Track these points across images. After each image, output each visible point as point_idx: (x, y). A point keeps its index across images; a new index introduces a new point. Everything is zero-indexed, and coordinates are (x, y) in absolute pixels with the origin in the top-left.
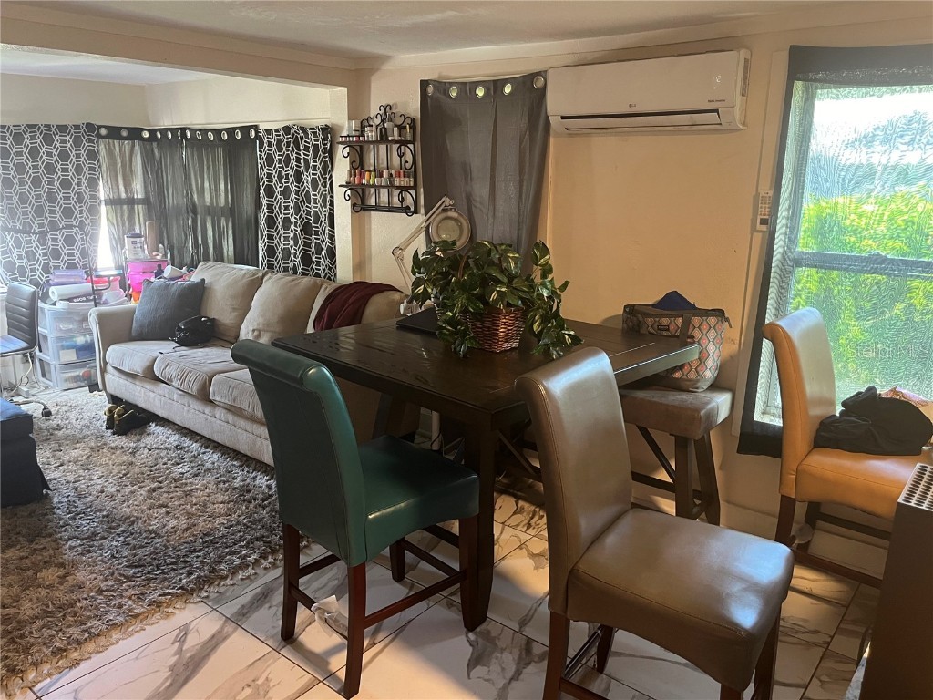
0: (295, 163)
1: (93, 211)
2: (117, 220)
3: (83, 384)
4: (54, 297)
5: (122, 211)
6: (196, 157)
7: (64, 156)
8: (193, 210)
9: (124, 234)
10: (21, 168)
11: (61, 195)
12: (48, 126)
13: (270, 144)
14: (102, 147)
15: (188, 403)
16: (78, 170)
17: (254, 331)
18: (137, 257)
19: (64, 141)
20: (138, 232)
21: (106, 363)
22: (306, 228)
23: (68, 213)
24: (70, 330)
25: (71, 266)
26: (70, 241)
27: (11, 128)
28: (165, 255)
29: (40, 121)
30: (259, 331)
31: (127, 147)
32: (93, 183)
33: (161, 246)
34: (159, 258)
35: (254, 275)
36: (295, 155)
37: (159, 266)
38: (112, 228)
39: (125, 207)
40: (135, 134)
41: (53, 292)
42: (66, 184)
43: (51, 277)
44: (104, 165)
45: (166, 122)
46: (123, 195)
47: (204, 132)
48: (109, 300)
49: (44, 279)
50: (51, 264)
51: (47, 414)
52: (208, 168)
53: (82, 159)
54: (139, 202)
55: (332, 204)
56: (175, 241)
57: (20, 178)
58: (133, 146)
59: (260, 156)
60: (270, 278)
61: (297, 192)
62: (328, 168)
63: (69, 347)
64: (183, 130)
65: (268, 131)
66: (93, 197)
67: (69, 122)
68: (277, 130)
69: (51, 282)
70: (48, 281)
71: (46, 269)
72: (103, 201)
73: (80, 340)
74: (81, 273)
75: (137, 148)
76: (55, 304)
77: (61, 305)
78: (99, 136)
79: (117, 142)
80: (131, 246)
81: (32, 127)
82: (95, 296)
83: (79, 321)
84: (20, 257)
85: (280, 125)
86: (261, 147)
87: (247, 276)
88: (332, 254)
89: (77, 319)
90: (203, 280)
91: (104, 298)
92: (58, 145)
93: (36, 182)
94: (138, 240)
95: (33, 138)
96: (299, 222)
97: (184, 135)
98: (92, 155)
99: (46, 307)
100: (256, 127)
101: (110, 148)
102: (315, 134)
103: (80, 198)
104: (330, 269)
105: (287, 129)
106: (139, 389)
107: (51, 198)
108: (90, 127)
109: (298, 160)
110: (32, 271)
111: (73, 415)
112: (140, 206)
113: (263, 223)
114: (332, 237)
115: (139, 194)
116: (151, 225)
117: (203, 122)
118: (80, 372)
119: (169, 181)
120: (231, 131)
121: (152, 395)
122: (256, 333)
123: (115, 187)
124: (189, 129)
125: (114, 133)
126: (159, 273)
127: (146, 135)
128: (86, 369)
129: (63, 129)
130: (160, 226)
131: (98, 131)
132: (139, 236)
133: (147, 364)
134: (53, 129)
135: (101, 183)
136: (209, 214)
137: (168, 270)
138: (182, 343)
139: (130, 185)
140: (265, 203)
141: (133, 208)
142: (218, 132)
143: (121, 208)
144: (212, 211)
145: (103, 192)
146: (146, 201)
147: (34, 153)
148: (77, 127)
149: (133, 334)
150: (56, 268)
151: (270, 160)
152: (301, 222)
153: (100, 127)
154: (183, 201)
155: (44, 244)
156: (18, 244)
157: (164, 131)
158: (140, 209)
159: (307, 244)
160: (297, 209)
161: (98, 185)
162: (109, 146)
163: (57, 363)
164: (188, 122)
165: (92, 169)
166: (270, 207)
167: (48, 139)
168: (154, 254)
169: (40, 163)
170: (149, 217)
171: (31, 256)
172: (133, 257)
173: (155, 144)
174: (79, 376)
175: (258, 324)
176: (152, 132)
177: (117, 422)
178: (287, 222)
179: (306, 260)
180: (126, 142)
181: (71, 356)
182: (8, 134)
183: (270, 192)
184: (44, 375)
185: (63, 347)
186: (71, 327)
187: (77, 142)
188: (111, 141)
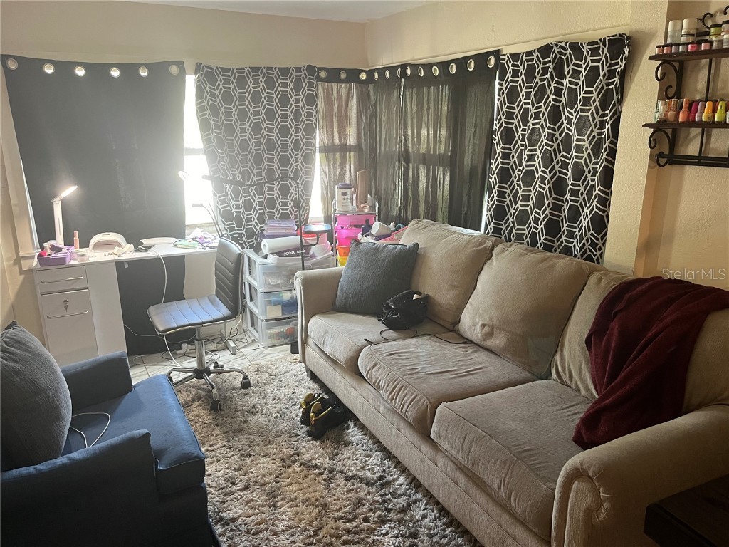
0: (551, 97)
1: (308, 159)
2: (329, 168)
3: (285, 341)
4: (265, 251)
5: (335, 159)
6: (415, 96)
7: (284, 101)
8: (406, 157)
9: (335, 183)
10: (243, 114)
11: (279, 142)
12: (270, 69)
13: (515, 74)
14: (321, 91)
15: (398, 424)
16: (297, 116)
17: (483, 326)
18: (346, 209)
19: (285, 85)
20: (348, 182)
21: (307, 335)
22: (559, 186)
23: (285, 161)
24: (278, 285)
25: (285, 217)
26: (285, 190)
27: (235, 71)
28: (373, 207)
29: (264, 64)
30: (492, 328)
31: (344, 89)
32: (310, 130)
33: (369, 196)
34: (366, 210)
35: (481, 244)
36: (553, 85)
37: (368, 221)
38: (324, 176)
39: (338, 154)
40: (353, 75)
41: (264, 245)
42: (284, 131)
43: (265, 228)
44: (321, 111)
45: (385, 61)
46: (337, 141)
47: (428, 67)
48: (316, 254)
49: (259, 229)
50: (266, 214)
51: (246, 385)
52: (428, 109)
53: (301, 104)
54: (350, 149)
55: (612, 153)
56: (383, 192)
57: (241, 125)
58: (350, 89)
59: (500, 90)
60: (503, 251)
61: (551, 137)
62: (612, 100)
63: (276, 304)
64: (404, 67)
65: (515, 57)
66: (309, 144)
67: (291, 64)
68: (529, 53)
69: (265, 233)
70: (262, 231)
71: (262, 220)
72: (317, 149)
73: (286, 296)
74: (292, 224)
75: (354, 91)
76: (266, 257)
77: (272, 259)
78: (319, 79)
79: (335, 86)
80: (342, 197)
81: (255, 69)
82: (303, 250)
83: (287, 276)
84: (238, 207)
85: (534, 46)
86: (501, 78)
87: (471, 245)
88: (600, 224)
89: (285, 273)
90: (417, 245)
91: (311, 252)
92: (279, 89)
93: (257, 129)
94: (348, 191)
95: (256, 82)
96: (548, 177)
97: (404, 73)
98: (311, 100)
99: (258, 259)
100: (497, 54)
101: (328, 92)
102: (595, 52)
103: (297, 145)
104: (593, 245)
105: (545, 50)
106: (339, 378)
107: (270, 145)
108: (311, 69)
109: (558, 92)
110: (249, 220)
111: (271, 390)
112: (352, 154)
113: (493, 176)
114: (605, 202)
115: (352, 141)
116: (361, 175)
117: (428, 56)
118: (284, 329)
119: (383, 124)
120: (462, 62)
121: (354, 392)
122: (487, 329)
123: (330, 133)
124: (409, 65)
125: (333, 75)
126: (367, 230)
127: (363, 76)
128: (291, 326)
129: (284, 71)
130: (369, 175)
131: (318, 73)
132: (349, 187)
133: (351, 354)
134: (275, 73)
135: (318, 131)
136: (424, 163)
137: (376, 227)
138: (391, 325)
139: (345, 131)
140: (500, 150)
141: (345, 156)
142: (444, 65)
143: (335, 155)
144: (425, 160)
145: (319, 139)
146: (358, 148)
147: (256, 98)
148: (298, 70)
149: (337, 304)
150: (271, 218)
151: (512, 95)
152: (552, 178)
153: (320, 69)
154: (395, 148)
155: (261, 192)
156: (237, 194)
157: (382, 71)
158: (352, 156)
159: (556, 208)
160: (548, 159)
161: (314, 131)
162: (327, 89)
163: (264, 318)
164: (410, 58)
165: (310, 114)
166: (506, 156)
167: (270, 84)
168: (362, 206)
169: (261, 109)
170: (359, 167)
171: (249, 206)
172: (342, 210)
173: (371, 87)
174: (283, 332)
175: (491, 319)
176: (370, 73)
177: (313, 422)
178: (529, 177)
179: (553, 228)
180: (344, 85)
181: (277, 312)
182: (232, 78)
183: (508, 136)
184: (253, 324)
185: (270, 303)
186: (279, 282)
187: (298, 87)
188: (330, 84)
